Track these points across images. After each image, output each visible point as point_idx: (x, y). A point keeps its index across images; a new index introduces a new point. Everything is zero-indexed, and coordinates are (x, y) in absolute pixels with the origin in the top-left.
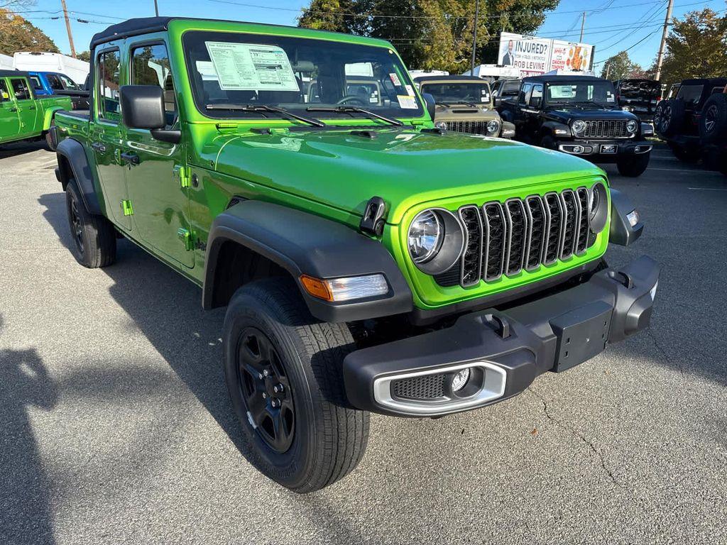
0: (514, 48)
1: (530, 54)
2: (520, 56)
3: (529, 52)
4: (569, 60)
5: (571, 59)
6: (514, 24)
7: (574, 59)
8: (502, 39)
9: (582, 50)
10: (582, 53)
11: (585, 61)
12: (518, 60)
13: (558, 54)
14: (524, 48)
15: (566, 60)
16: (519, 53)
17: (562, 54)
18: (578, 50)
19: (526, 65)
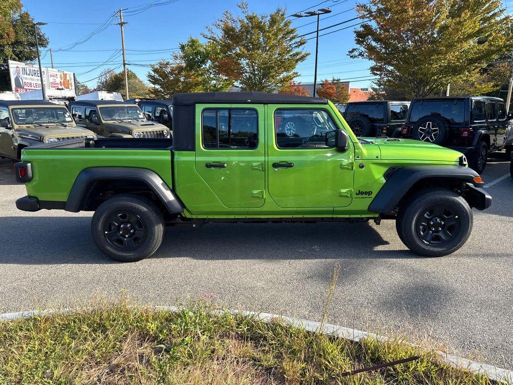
0: (21, 72)
1: (33, 77)
2: (27, 79)
3: (32, 75)
4: (61, 82)
5: (62, 81)
6: (17, 55)
7: (64, 82)
8: (10, 66)
9: (68, 76)
10: (68, 78)
11: (71, 83)
12: (27, 81)
13: (53, 78)
14: (28, 72)
15: (59, 82)
16: (25, 76)
17: (55, 78)
18: (65, 75)
19: (32, 85)
